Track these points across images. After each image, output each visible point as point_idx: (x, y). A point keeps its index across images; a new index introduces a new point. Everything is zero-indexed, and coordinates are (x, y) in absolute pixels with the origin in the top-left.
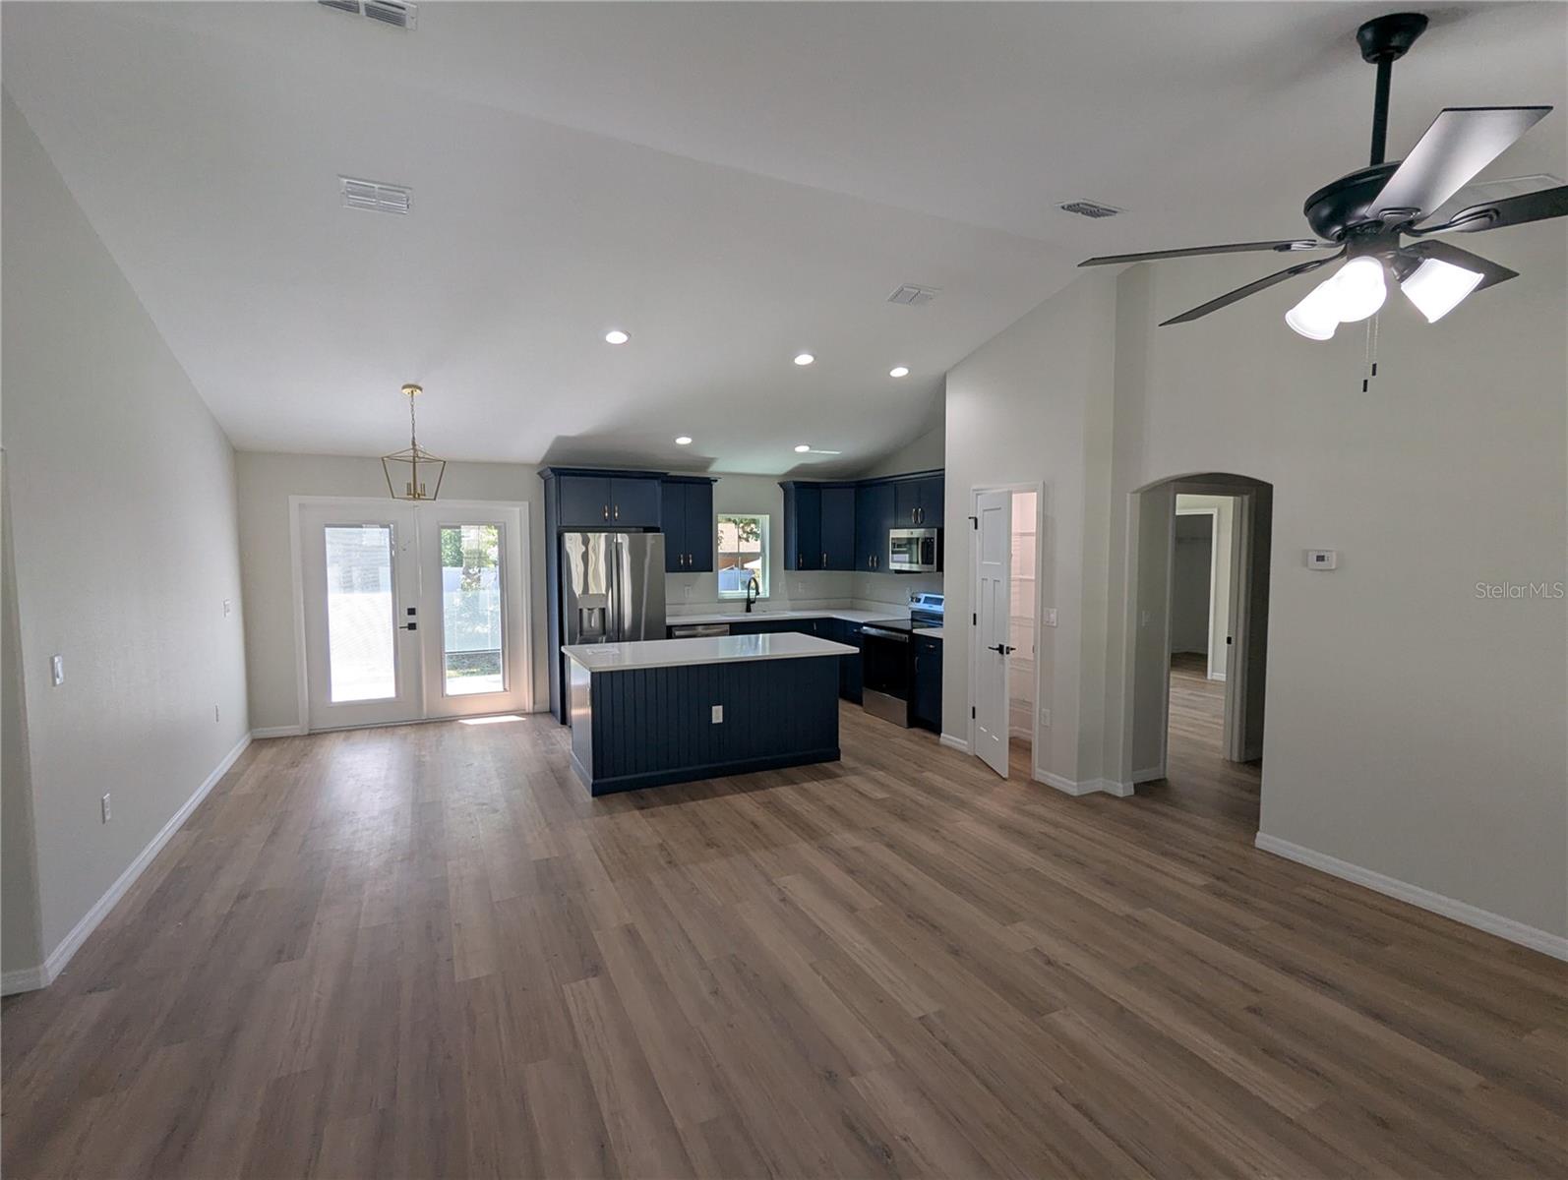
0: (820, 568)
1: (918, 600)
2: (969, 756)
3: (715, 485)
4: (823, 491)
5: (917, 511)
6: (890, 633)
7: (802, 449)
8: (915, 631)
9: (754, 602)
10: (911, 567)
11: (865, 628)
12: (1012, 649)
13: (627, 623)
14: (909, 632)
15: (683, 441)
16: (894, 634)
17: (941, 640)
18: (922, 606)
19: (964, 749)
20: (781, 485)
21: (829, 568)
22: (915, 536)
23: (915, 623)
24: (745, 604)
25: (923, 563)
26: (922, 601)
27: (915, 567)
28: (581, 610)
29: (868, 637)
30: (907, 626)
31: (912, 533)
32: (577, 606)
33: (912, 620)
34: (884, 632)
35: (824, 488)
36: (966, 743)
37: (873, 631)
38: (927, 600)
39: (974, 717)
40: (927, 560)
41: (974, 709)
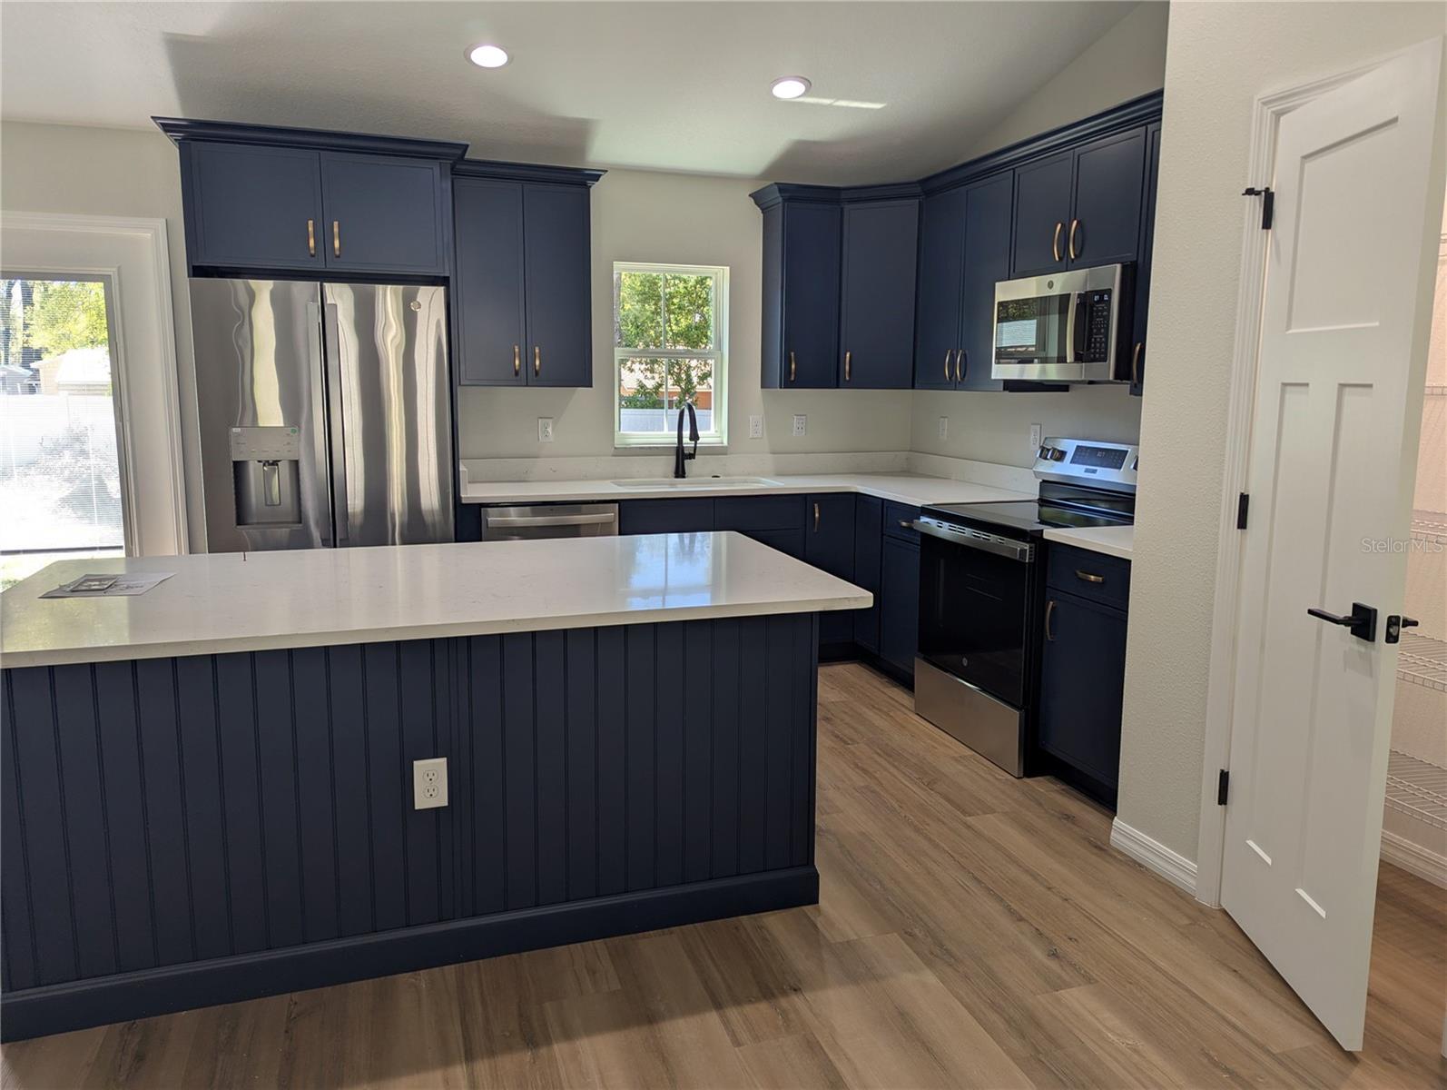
0: (834, 382)
1: (1060, 456)
2: (1201, 910)
3: (596, 190)
4: (847, 207)
5: (1066, 230)
6: (983, 535)
7: (789, 90)
8: (1051, 534)
9: (692, 456)
10: (1043, 371)
11: (924, 519)
12: (1407, 623)
13: (356, 500)
14: (1035, 538)
15: (489, 56)
16: (993, 538)
17: (1126, 564)
18: (1069, 469)
19: (1188, 882)
20: (757, 197)
21: (854, 384)
22: (1056, 291)
23: (1048, 510)
24: (673, 459)
25: (1078, 358)
26: (1069, 457)
27: (1053, 372)
28: (239, 468)
29: (929, 540)
30: (1027, 518)
31: (1051, 285)
32: (229, 456)
33: (1043, 502)
34: (968, 532)
35: (851, 201)
36: (1193, 866)
37: (944, 530)
38: (1082, 455)
39: (1223, 799)
40: (1088, 350)
41: (1224, 777)
